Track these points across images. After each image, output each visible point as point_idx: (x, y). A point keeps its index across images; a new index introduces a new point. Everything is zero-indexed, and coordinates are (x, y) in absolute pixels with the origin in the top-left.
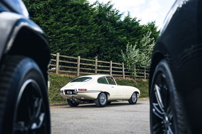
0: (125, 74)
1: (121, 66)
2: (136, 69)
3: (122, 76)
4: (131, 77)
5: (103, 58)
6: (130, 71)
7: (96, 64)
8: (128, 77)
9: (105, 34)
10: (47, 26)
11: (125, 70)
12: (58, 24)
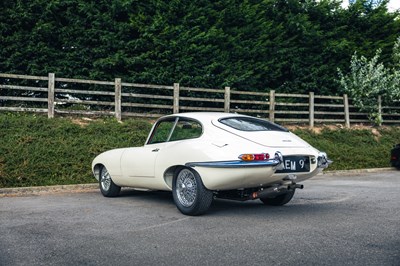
0: (351, 117)
1: (342, 102)
2: (383, 105)
3: (344, 123)
4: (366, 124)
5: (301, 87)
6: (364, 111)
7: (272, 99)
8: (359, 123)
9: (296, 40)
10: (150, 35)
11: (351, 110)
12: (177, 28)
